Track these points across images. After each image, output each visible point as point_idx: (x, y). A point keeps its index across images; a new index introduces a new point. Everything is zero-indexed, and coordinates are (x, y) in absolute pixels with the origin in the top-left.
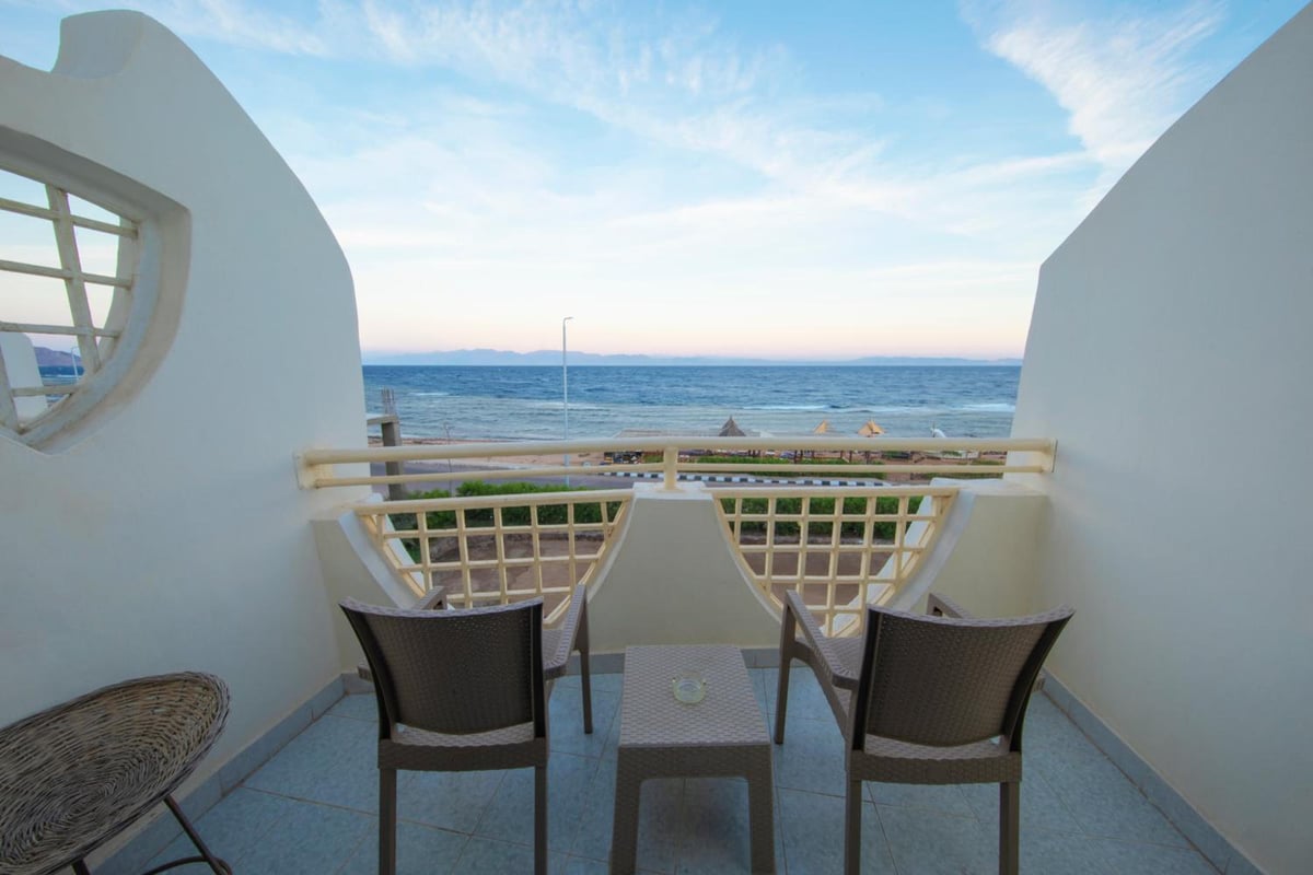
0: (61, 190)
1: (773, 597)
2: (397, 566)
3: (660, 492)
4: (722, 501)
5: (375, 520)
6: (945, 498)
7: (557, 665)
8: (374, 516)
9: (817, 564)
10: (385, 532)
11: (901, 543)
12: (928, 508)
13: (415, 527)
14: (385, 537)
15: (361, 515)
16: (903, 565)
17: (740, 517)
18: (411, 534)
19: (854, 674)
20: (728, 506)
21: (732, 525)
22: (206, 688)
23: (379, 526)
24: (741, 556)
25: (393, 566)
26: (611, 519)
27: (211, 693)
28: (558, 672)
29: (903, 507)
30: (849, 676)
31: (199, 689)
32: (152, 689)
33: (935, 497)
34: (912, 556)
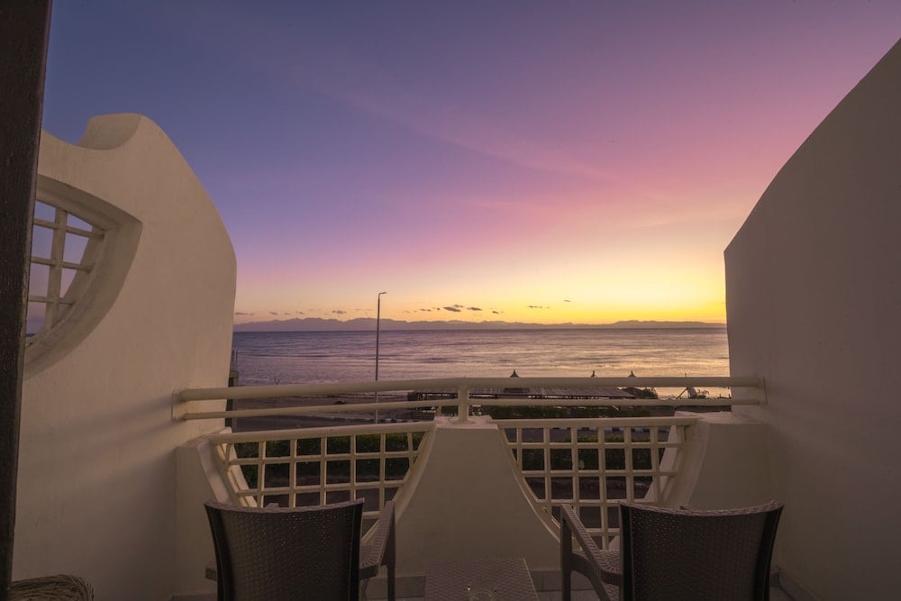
0: (65, 211)
1: (553, 520)
2: (236, 490)
3: (454, 423)
4: (506, 430)
5: (225, 449)
6: (686, 427)
7: (371, 565)
8: (224, 445)
9: (589, 488)
10: (231, 459)
11: (658, 469)
12: (674, 436)
13: (256, 455)
14: (230, 464)
15: (213, 443)
16: (662, 487)
17: (522, 444)
18: (250, 461)
19: (617, 570)
20: (511, 434)
21: (515, 451)
22: (73, 590)
23: (227, 455)
24: (524, 480)
25: (233, 489)
26: (415, 449)
27: (78, 594)
28: (372, 571)
29: (653, 435)
30: (614, 572)
31: (67, 591)
32: (27, 591)
33: (678, 427)
34: (669, 479)
